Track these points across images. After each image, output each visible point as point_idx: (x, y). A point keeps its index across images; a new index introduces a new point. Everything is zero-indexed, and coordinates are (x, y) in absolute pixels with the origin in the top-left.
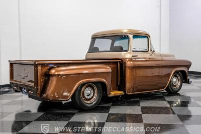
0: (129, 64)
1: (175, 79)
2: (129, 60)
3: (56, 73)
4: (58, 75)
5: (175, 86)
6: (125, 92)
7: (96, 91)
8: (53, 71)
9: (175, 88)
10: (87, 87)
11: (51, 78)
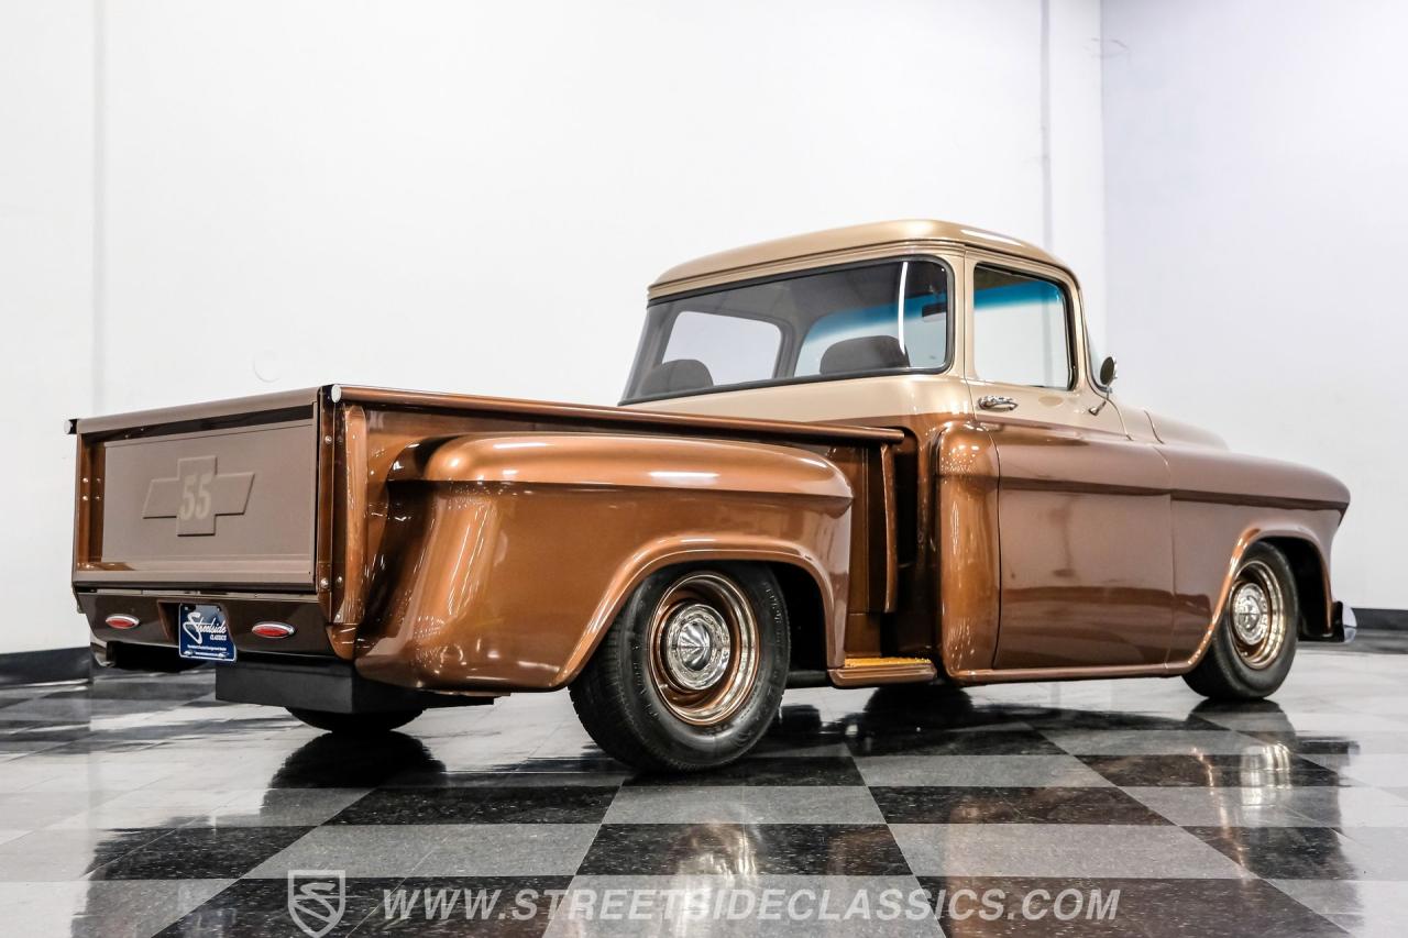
0: (960, 456)
1: (1246, 602)
2: (960, 432)
3: (481, 476)
4: (492, 486)
5: (1252, 650)
6: (938, 662)
7: (749, 632)
8: (450, 463)
9: (1255, 661)
10: (688, 602)
11: (441, 505)
